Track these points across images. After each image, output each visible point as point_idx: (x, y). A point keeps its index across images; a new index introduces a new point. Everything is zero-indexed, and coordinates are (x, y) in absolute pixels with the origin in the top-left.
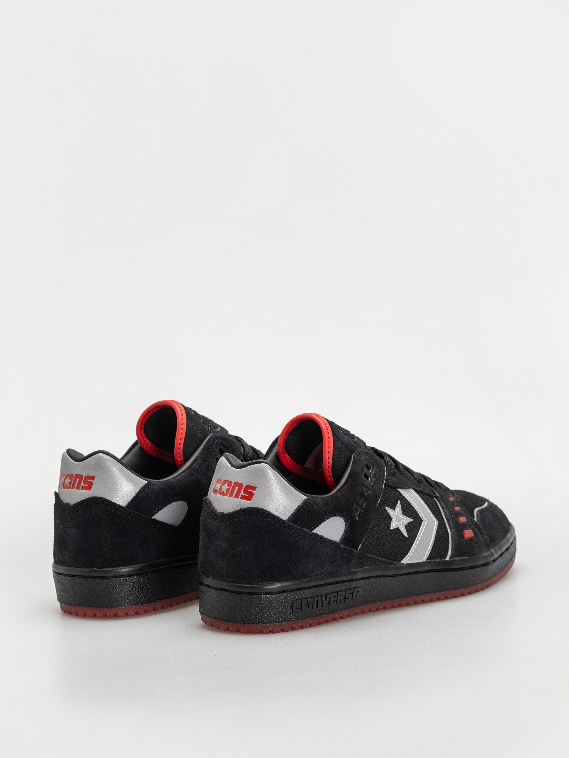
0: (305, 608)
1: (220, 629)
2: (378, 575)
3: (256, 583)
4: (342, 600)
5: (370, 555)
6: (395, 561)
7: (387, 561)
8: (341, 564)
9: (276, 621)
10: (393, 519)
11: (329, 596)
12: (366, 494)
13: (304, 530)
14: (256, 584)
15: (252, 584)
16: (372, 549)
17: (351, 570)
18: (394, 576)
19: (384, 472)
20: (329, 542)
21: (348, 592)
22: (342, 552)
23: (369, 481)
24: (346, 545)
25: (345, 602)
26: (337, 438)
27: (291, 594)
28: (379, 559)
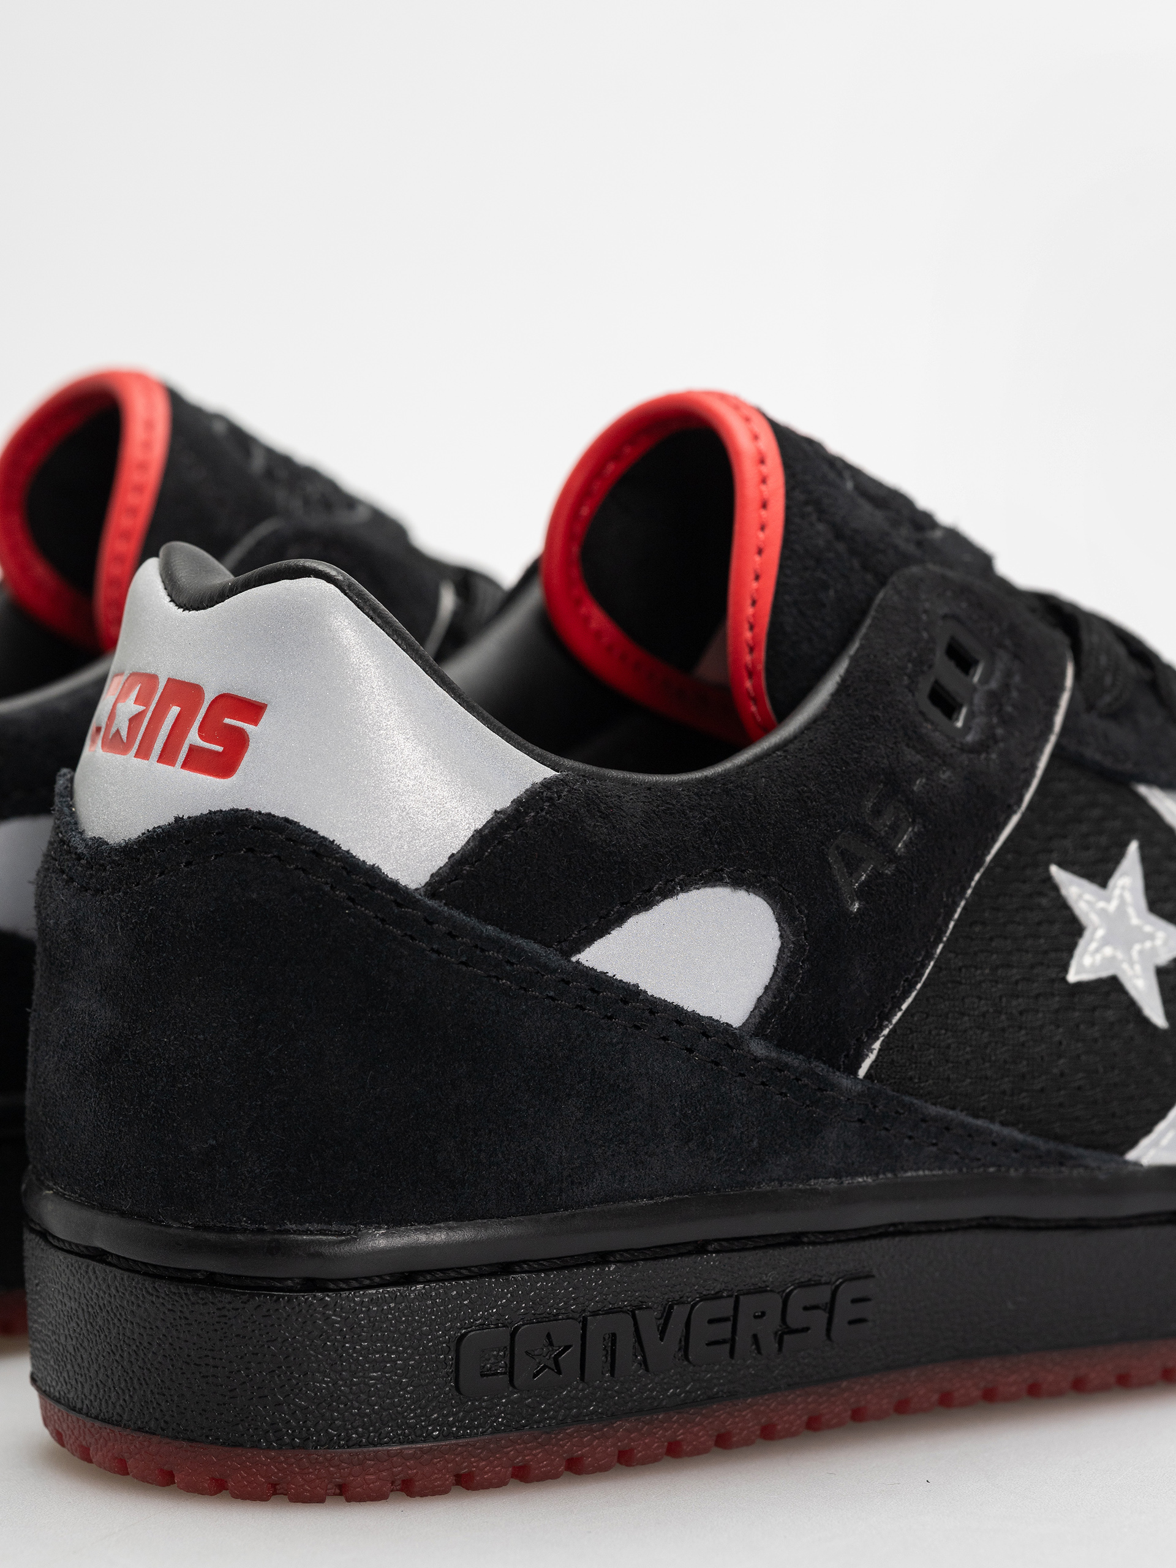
0: (535, 1376)
1: (128, 1474)
2: (987, 1218)
3: (253, 1226)
4: (769, 1343)
5: (933, 1110)
6: (1087, 1147)
7: (1042, 1145)
8: (755, 1144)
9: (360, 1436)
10: (1087, 934)
11: (679, 1314)
12: (919, 783)
13: (523, 950)
14: (252, 1231)
15: (233, 1230)
16: (948, 1079)
17: (818, 1184)
18: (1083, 1225)
19: (1061, 688)
20: (680, 1023)
21: (800, 1298)
22: (763, 1083)
23: (959, 724)
24: (781, 1044)
25: (784, 1350)
26: (809, 509)
27: (447, 1291)
28: (991, 1132)
